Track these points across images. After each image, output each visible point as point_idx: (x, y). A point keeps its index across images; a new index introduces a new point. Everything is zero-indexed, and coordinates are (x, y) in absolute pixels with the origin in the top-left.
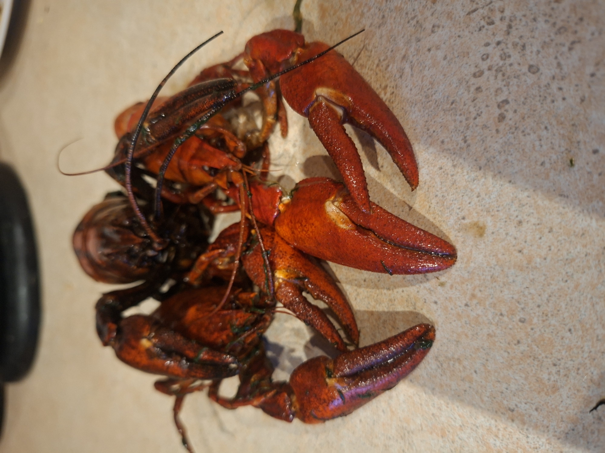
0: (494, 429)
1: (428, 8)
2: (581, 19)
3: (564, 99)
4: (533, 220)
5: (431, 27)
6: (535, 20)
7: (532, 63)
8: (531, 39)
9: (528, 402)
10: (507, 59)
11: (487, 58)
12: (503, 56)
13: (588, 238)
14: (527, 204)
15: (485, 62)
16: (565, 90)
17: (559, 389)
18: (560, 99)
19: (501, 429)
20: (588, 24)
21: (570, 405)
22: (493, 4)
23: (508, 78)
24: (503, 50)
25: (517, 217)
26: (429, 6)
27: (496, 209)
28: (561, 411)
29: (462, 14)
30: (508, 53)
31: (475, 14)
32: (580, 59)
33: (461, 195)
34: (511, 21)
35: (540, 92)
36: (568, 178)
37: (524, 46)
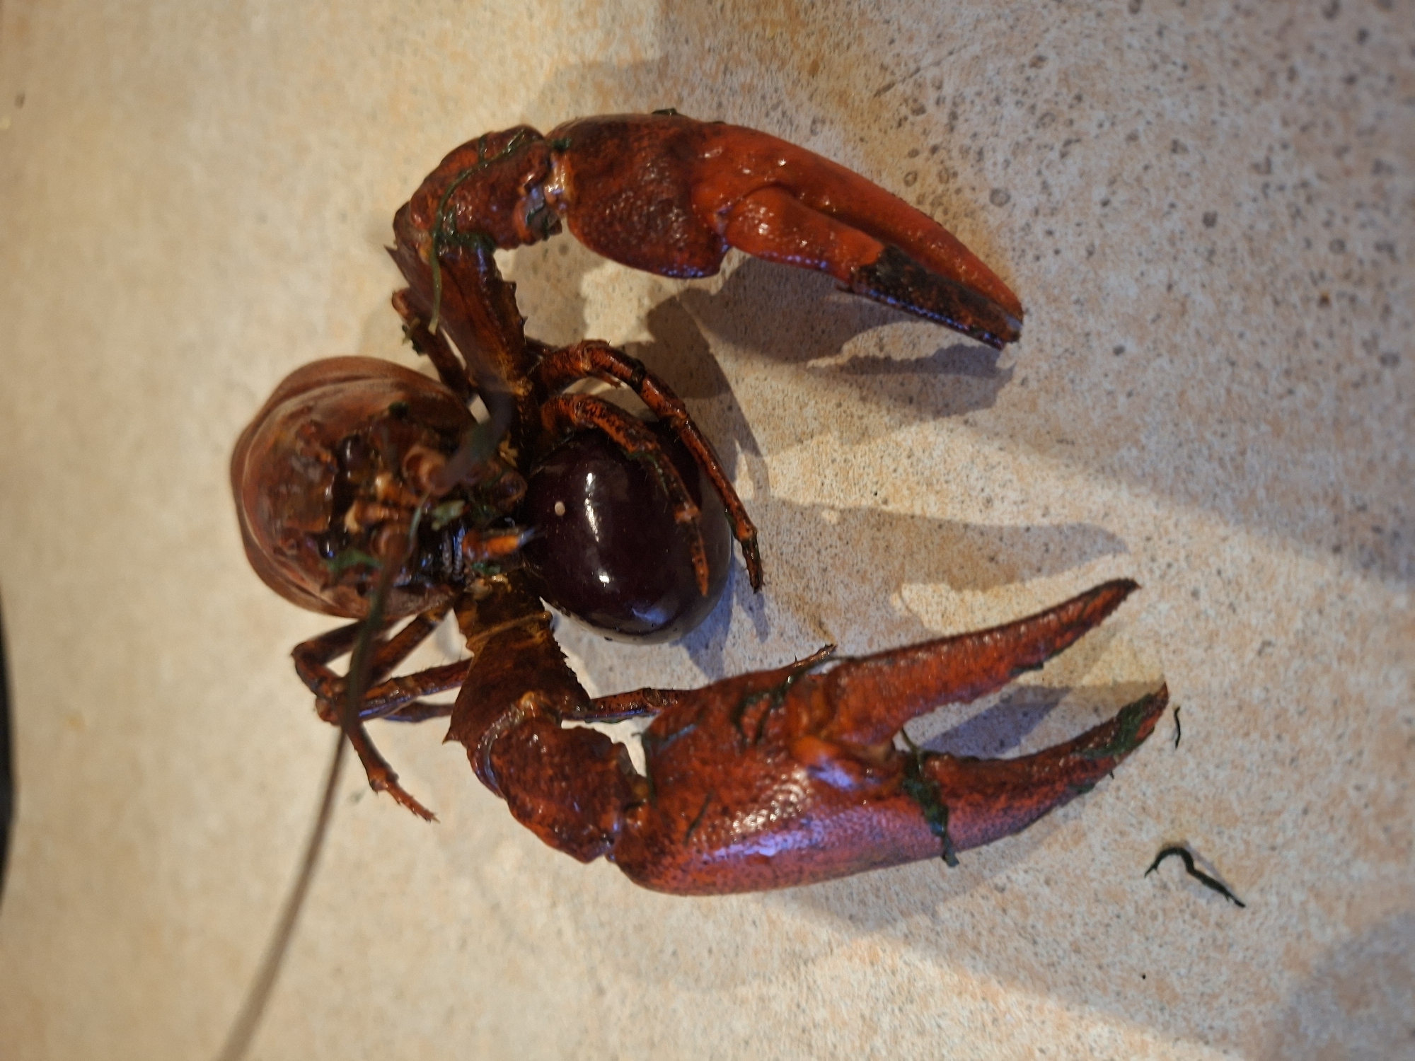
0: (971, 935)
1: (802, 86)
2: (1079, 98)
3: (1057, 252)
4: (1013, 495)
5: (809, 122)
6: (997, 101)
7: (996, 185)
8: (991, 139)
9: (1031, 868)
10: (951, 181)
11: (915, 179)
12: (943, 173)
13: (1116, 520)
14: (999, 463)
15: (910, 189)
16: (1057, 235)
17: (1084, 835)
18: (1050, 253)
19: (984, 933)
20: (1092, 107)
21: (1109, 864)
22: (922, 72)
23: (954, 218)
24: (942, 162)
25: (983, 490)
26: (804, 81)
27: (943, 479)
28: (1092, 880)
29: (866, 95)
30: (953, 167)
31: (888, 94)
32: (1082, 175)
33: (878, 455)
34: (955, 104)
35: (1013, 241)
36: (1072, 406)
37: (980, 153)
